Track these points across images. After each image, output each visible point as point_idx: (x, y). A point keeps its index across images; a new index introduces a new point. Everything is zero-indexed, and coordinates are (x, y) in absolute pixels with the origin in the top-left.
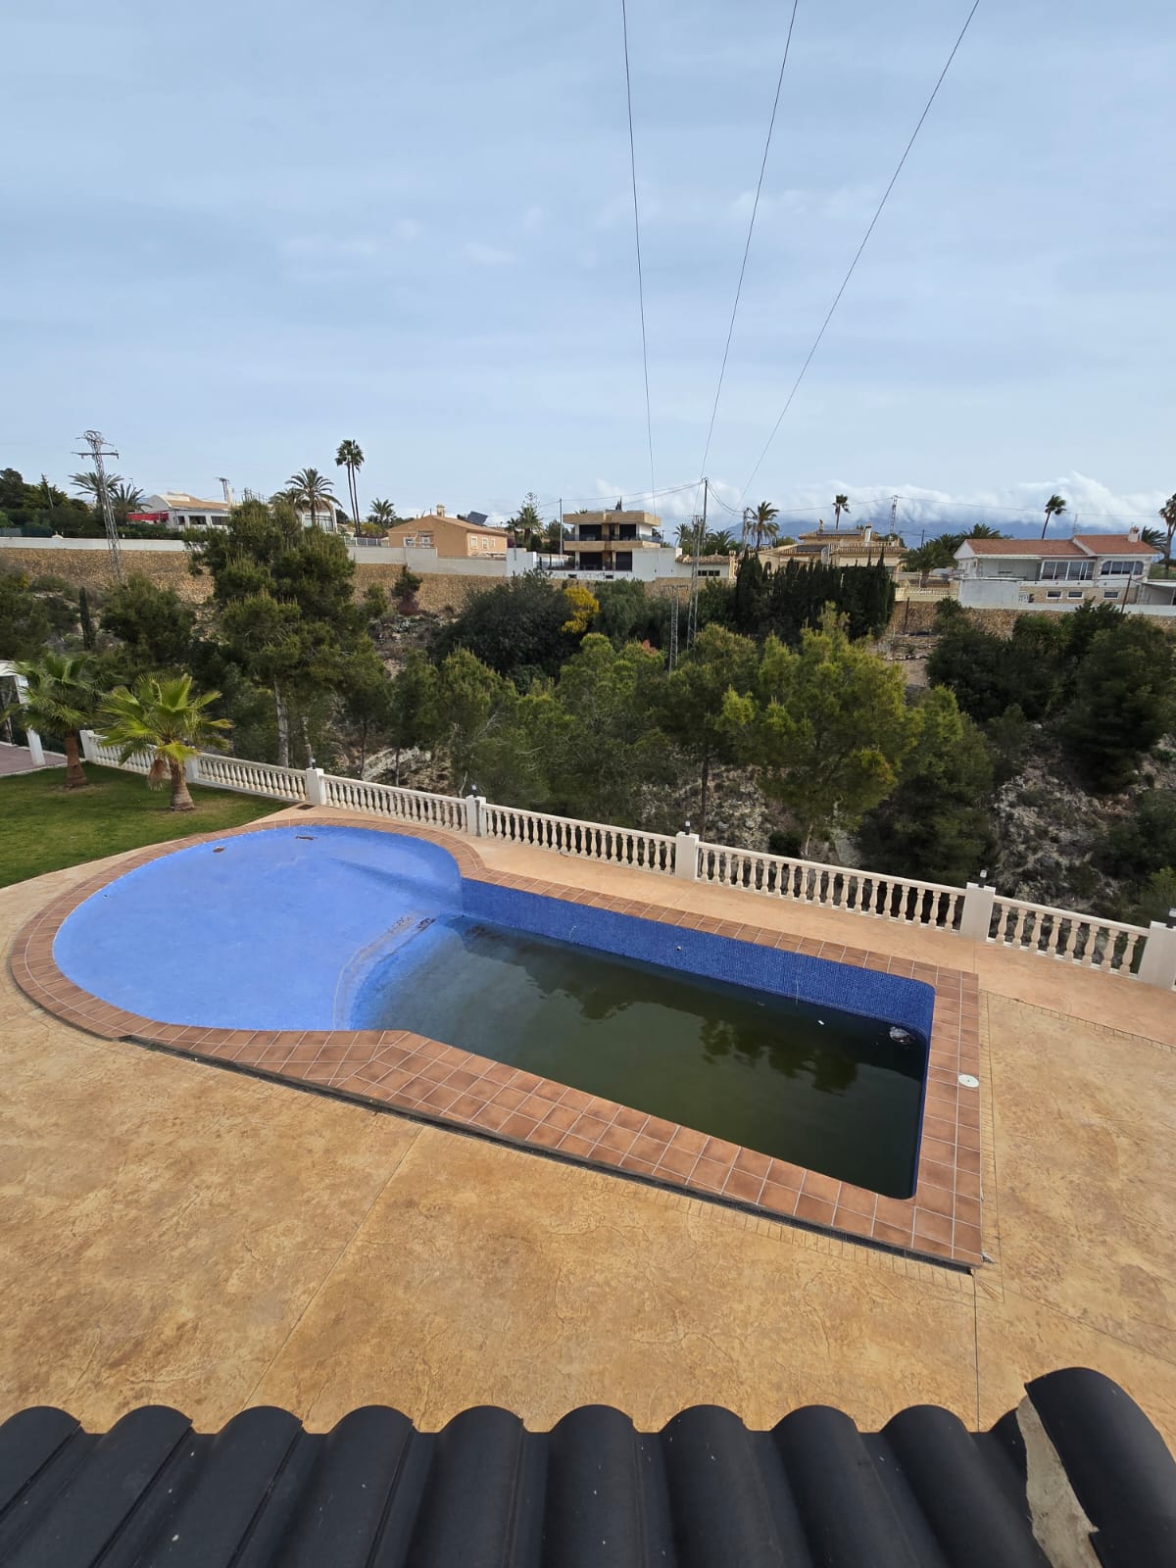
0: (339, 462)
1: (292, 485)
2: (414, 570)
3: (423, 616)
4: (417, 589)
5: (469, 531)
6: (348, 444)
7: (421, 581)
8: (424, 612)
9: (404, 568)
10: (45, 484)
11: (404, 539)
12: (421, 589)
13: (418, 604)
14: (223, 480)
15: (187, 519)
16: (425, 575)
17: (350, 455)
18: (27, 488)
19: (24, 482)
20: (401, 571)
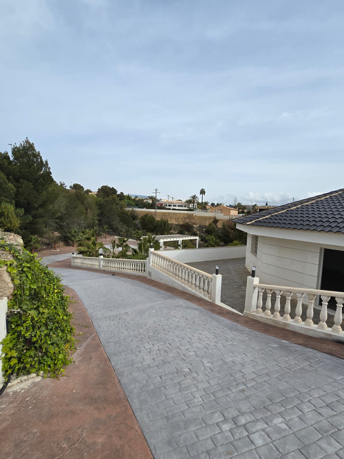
0: (200, 194)
1: (190, 199)
2: (217, 218)
3: (219, 229)
4: (218, 222)
5: (231, 210)
6: (203, 189)
7: (219, 221)
8: (219, 228)
9: (215, 217)
10: (129, 195)
11: (214, 211)
12: (219, 222)
13: (218, 226)
14: (168, 196)
15: (168, 206)
16: (220, 219)
17: (203, 192)
18: (124, 196)
19: (124, 194)
20: (214, 218)
